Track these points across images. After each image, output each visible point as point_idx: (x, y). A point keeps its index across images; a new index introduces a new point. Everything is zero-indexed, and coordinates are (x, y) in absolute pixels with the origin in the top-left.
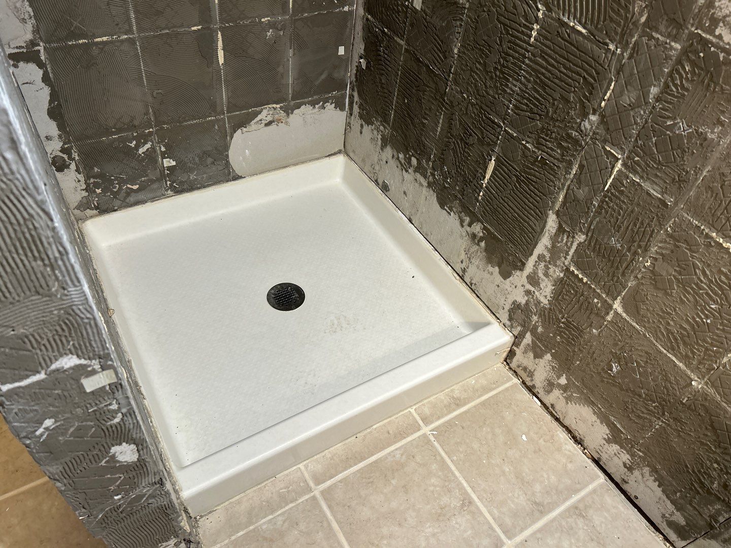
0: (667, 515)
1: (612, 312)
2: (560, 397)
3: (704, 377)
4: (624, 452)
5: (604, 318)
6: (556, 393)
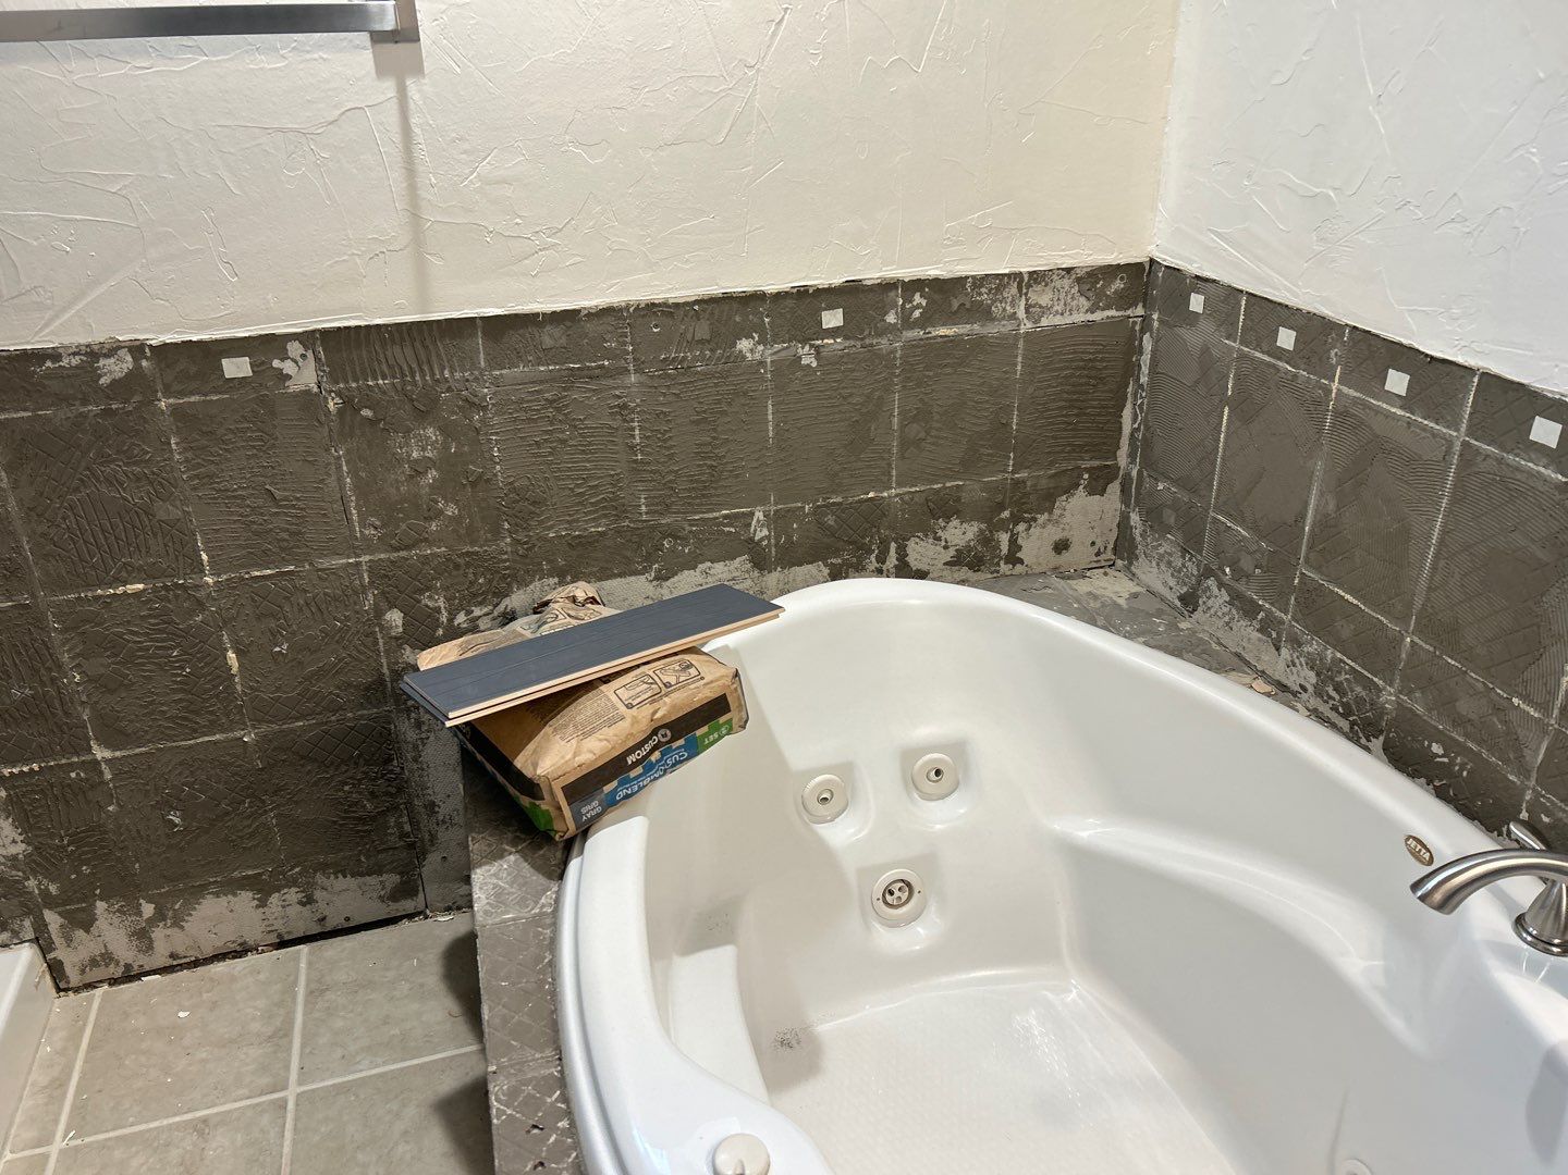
0: (382, 893)
1: (103, 766)
2: (168, 932)
3: (245, 723)
4: (286, 890)
5: (103, 783)
6: (158, 934)
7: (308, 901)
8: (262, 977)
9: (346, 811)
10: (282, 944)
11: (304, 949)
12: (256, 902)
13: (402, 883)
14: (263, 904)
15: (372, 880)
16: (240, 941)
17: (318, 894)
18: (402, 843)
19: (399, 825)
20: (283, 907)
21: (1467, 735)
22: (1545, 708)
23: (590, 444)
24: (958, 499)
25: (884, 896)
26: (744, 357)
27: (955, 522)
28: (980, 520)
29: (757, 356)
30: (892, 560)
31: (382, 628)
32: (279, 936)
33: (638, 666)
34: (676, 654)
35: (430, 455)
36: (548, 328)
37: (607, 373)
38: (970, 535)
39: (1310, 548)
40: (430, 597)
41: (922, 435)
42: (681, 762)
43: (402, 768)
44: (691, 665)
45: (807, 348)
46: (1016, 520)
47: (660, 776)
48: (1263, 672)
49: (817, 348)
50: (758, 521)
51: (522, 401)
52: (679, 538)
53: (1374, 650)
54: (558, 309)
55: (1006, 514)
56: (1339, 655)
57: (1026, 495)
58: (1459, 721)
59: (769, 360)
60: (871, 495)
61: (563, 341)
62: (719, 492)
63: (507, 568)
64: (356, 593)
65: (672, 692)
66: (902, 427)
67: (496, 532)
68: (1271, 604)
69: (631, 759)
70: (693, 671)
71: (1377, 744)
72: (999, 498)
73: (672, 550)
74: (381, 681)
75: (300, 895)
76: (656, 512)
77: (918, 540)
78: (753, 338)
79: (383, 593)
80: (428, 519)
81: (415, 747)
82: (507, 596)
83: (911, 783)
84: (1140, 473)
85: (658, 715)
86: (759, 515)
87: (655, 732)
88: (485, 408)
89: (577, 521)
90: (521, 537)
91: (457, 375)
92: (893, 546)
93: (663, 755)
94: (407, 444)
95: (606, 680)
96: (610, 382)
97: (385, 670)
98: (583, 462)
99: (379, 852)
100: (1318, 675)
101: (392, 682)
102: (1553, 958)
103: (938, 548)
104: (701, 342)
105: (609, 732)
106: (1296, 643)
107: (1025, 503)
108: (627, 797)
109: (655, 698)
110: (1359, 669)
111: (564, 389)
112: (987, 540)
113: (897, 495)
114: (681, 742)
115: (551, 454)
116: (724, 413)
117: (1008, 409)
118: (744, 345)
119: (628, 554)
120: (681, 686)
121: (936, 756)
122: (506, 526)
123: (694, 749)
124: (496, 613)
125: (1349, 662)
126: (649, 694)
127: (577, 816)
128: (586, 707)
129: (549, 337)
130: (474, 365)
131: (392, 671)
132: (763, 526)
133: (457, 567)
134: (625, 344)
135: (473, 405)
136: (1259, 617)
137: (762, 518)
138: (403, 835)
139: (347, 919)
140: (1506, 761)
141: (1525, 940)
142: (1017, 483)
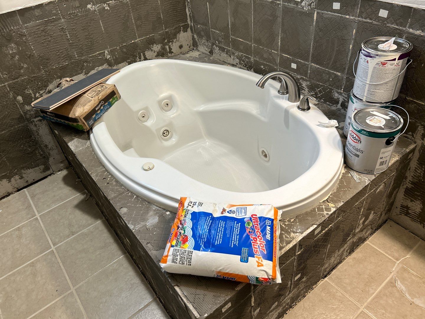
7: (22, 178)
8: (17, 198)
9: (24, 152)
10: (19, 190)
11: (25, 190)
12: (8, 181)
13: (45, 167)
14: (10, 181)
15: (37, 168)
16: (7, 192)
17: (24, 175)
18: (42, 157)
19: (39, 153)
20: (16, 181)
21: (266, 62)
22: (277, 50)
23: (57, 41)
24: (154, 39)
25: (163, 135)
26: (90, 10)
27: (155, 45)
28: (161, 43)
29: (93, 9)
30: (143, 58)
31: (17, 102)
32: (17, 188)
33: (91, 89)
34: (98, 84)
35: (15, 51)
36: (36, 10)
37: (55, 20)
38: (159, 48)
39: (231, 31)
40: (27, 91)
41: (141, 23)
42: (108, 109)
43: (35, 138)
44: (103, 86)
45: (106, 4)
46: (169, 42)
47: (105, 112)
48: (229, 63)
49: (108, 4)
50: (107, 54)
51: (35, 32)
52: (88, 62)
53: (247, 50)
54: (37, 4)
55: (166, 41)
56: (242, 53)
57: (169, 35)
58: (264, 59)
59: (97, 9)
60: (133, 42)
61: (41, 13)
62: (95, 47)
63: (45, 79)
64: (7, 93)
65: (101, 92)
66: (135, 22)
67: (40, 70)
68: (227, 47)
69: (97, 109)
70: (104, 87)
71: (252, 70)
72: (163, 37)
73: (87, 66)
74: (22, 116)
75: (19, 177)
76: (80, 56)
77: (147, 51)
78: (91, 4)
79: (14, 92)
80: (20, 69)
81: (37, 132)
82: (48, 86)
83: (162, 109)
84: (194, 24)
85: (100, 98)
86: (106, 52)
87: (100, 102)
88: (25, 36)
89: (60, 62)
90: (46, 69)
91: (15, 28)
92: (142, 54)
93: (104, 107)
94: (8, 50)
95: (84, 93)
96: (57, 22)
97: (22, 113)
98: (57, 46)
99: (37, 160)
100: (239, 60)
101: (25, 115)
102: (285, 95)
103: (152, 52)
104: (77, 7)
105: (89, 104)
106: (233, 54)
107: (169, 37)
108: (98, 118)
109: (97, 94)
110: (246, 55)
111: (45, 26)
112: (163, 48)
113: (139, 41)
114: (107, 103)
115: (47, 45)
116: (90, 26)
117: (159, 13)
118: (89, 6)
119: (76, 69)
120: (103, 90)
121: (165, 101)
122: (42, 67)
123: (110, 105)
124: (46, 92)
125: (244, 54)
126: (96, 94)
127: (88, 124)
128: (82, 100)
129: (37, 12)
130: (19, 24)
131: (24, 113)
132: (108, 55)
133: (32, 81)
134: (58, 11)
135: (22, 35)
136: (225, 51)
137: (107, 53)
138: (41, 155)
139: (34, 180)
140: (273, 64)
141: (280, 94)
142: (167, 32)
